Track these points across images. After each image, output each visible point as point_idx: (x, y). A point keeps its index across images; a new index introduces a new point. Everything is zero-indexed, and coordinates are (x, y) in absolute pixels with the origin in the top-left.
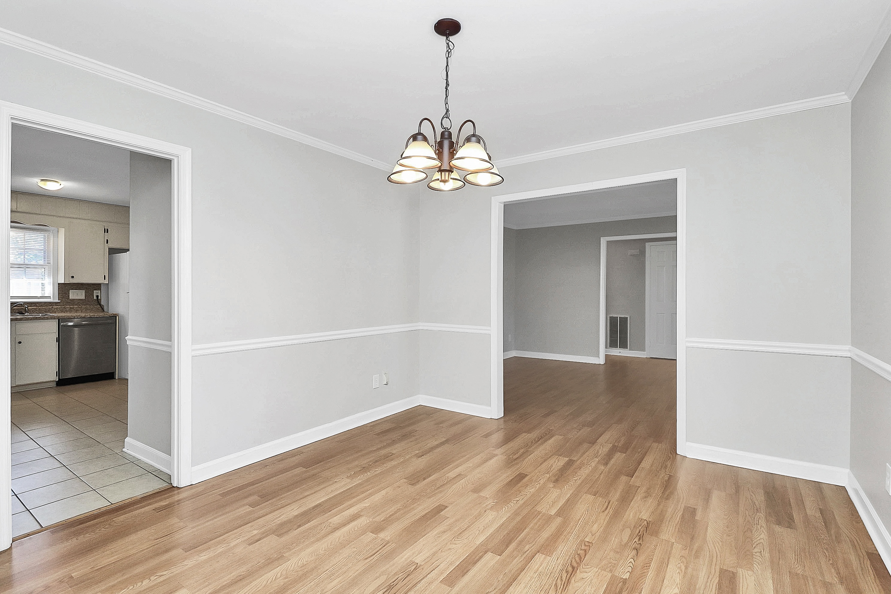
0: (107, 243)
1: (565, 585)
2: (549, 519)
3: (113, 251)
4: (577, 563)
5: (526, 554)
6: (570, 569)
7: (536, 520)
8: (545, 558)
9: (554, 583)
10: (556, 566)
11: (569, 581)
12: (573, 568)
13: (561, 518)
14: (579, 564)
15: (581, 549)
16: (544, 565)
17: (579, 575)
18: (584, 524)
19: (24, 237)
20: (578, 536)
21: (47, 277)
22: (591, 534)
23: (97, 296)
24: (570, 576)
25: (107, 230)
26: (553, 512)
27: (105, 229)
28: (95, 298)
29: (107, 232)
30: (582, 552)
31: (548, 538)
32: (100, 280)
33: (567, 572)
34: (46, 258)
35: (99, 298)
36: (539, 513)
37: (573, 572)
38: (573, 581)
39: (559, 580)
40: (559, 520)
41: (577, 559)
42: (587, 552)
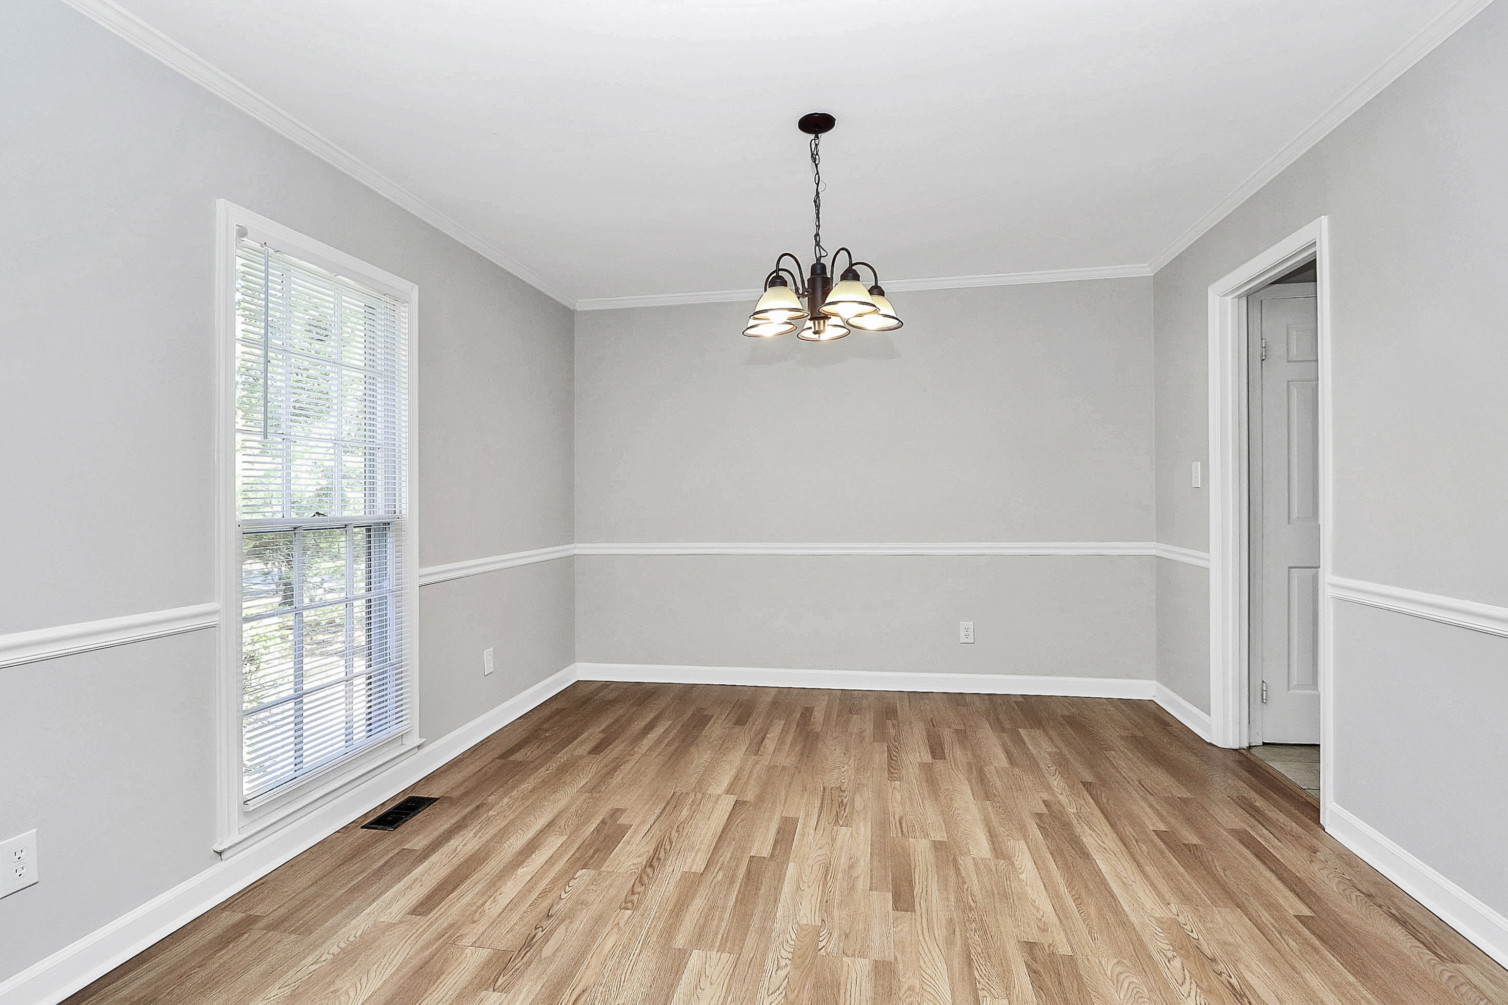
1: (660, 846)
2: (699, 938)
4: (645, 872)
5: (718, 867)
6: (655, 863)
7: (723, 928)
8: (691, 868)
9: (673, 845)
10: (674, 863)
11: (656, 850)
12: (651, 866)
13: (676, 947)
14: (644, 871)
15: (639, 893)
16: (689, 860)
17: (644, 860)
18: (631, 945)
20: (643, 916)
22: (620, 925)
24: (654, 856)
26: (696, 958)
30: (638, 889)
31: (693, 899)
33: (659, 859)
36: (721, 949)
37: (652, 861)
38: (651, 852)
39: (668, 848)
40: (680, 941)
41: (645, 878)
42: (630, 892)
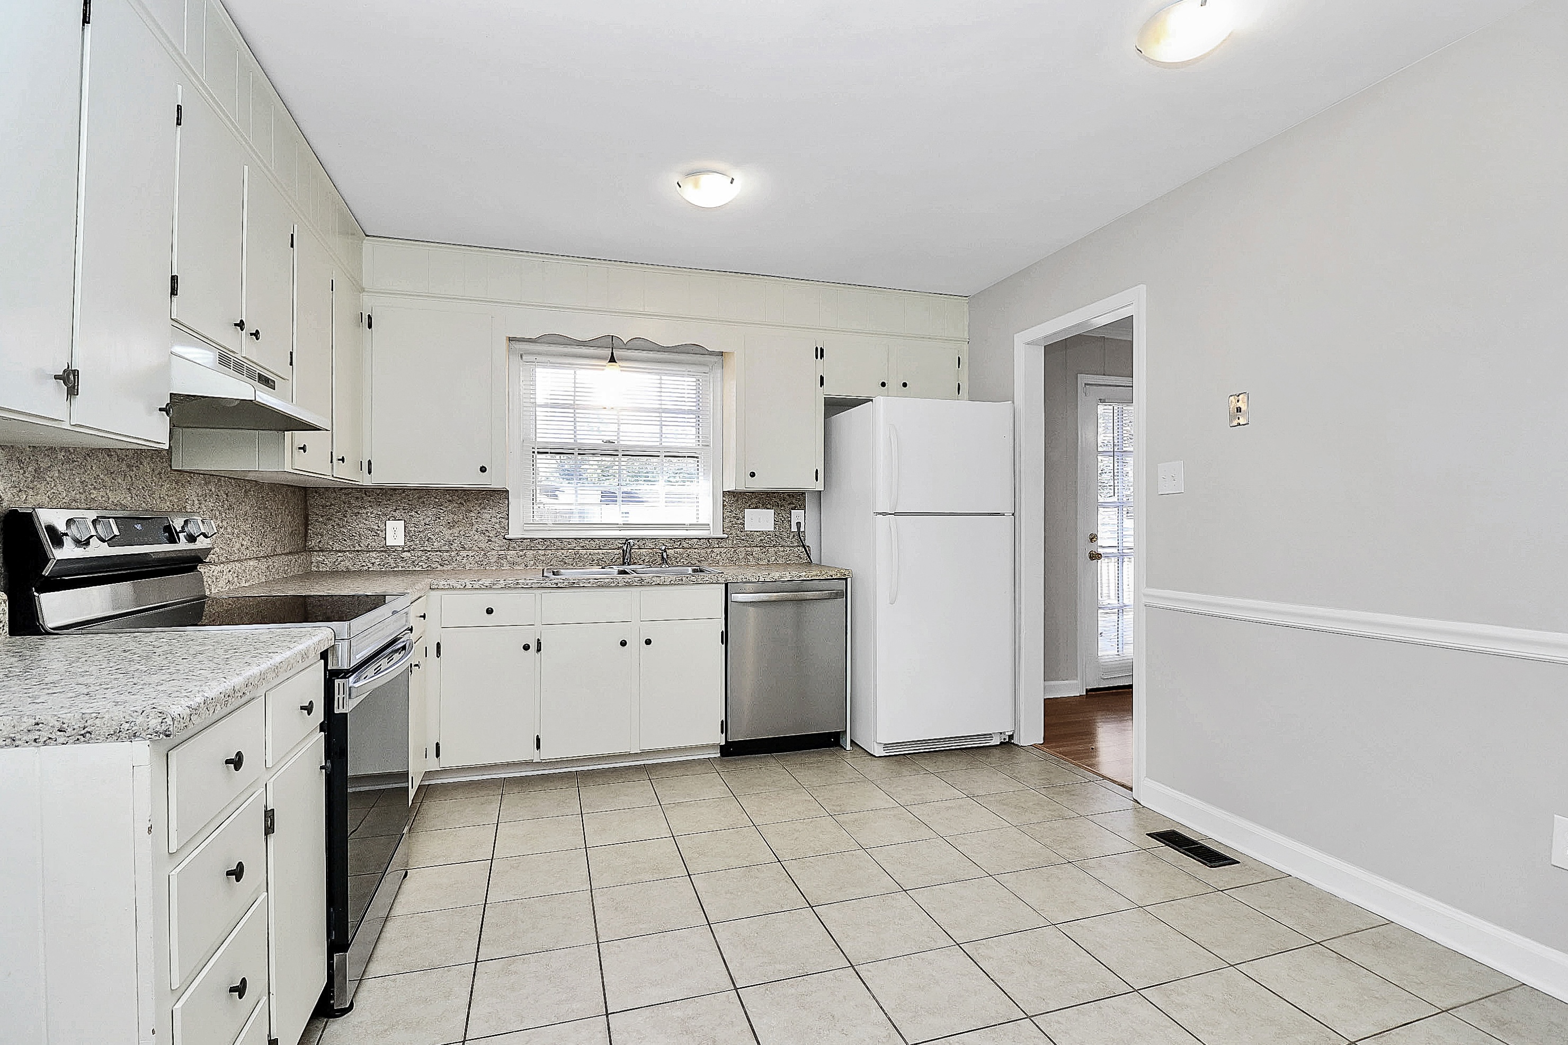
0: (822, 384)
3: (834, 406)
19: (660, 383)
21: (702, 478)
23: (799, 524)
25: (822, 350)
27: (817, 348)
28: (794, 529)
29: (822, 356)
32: (806, 482)
34: (700, 433)
35: (802, 529)
